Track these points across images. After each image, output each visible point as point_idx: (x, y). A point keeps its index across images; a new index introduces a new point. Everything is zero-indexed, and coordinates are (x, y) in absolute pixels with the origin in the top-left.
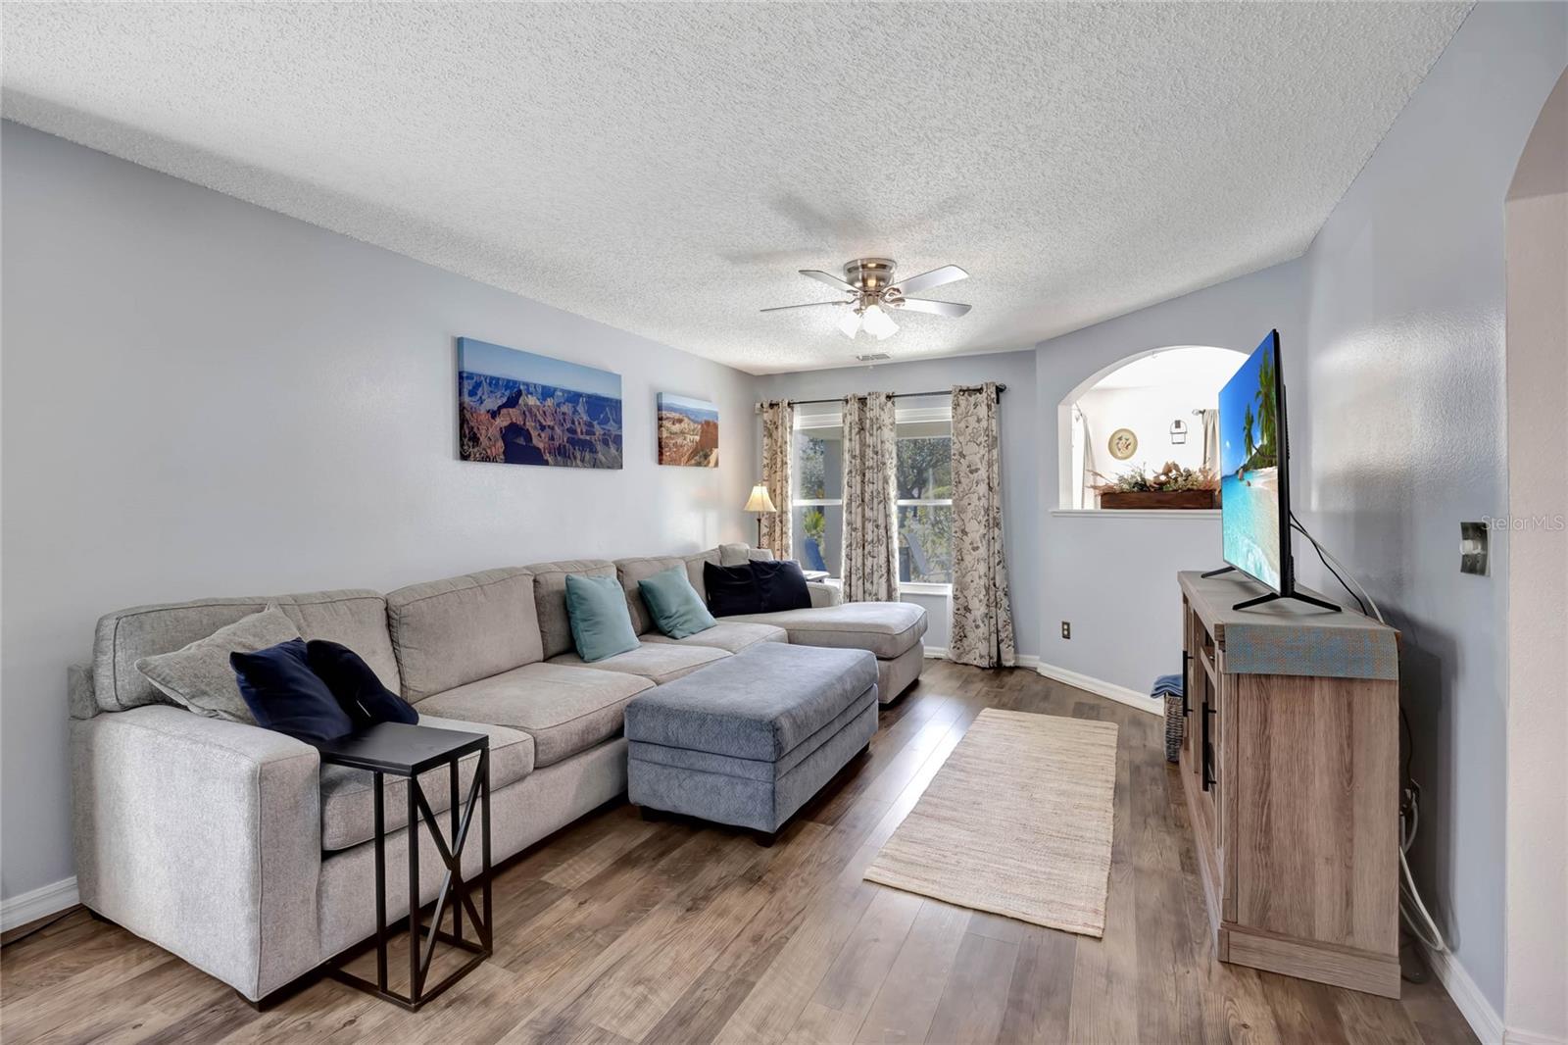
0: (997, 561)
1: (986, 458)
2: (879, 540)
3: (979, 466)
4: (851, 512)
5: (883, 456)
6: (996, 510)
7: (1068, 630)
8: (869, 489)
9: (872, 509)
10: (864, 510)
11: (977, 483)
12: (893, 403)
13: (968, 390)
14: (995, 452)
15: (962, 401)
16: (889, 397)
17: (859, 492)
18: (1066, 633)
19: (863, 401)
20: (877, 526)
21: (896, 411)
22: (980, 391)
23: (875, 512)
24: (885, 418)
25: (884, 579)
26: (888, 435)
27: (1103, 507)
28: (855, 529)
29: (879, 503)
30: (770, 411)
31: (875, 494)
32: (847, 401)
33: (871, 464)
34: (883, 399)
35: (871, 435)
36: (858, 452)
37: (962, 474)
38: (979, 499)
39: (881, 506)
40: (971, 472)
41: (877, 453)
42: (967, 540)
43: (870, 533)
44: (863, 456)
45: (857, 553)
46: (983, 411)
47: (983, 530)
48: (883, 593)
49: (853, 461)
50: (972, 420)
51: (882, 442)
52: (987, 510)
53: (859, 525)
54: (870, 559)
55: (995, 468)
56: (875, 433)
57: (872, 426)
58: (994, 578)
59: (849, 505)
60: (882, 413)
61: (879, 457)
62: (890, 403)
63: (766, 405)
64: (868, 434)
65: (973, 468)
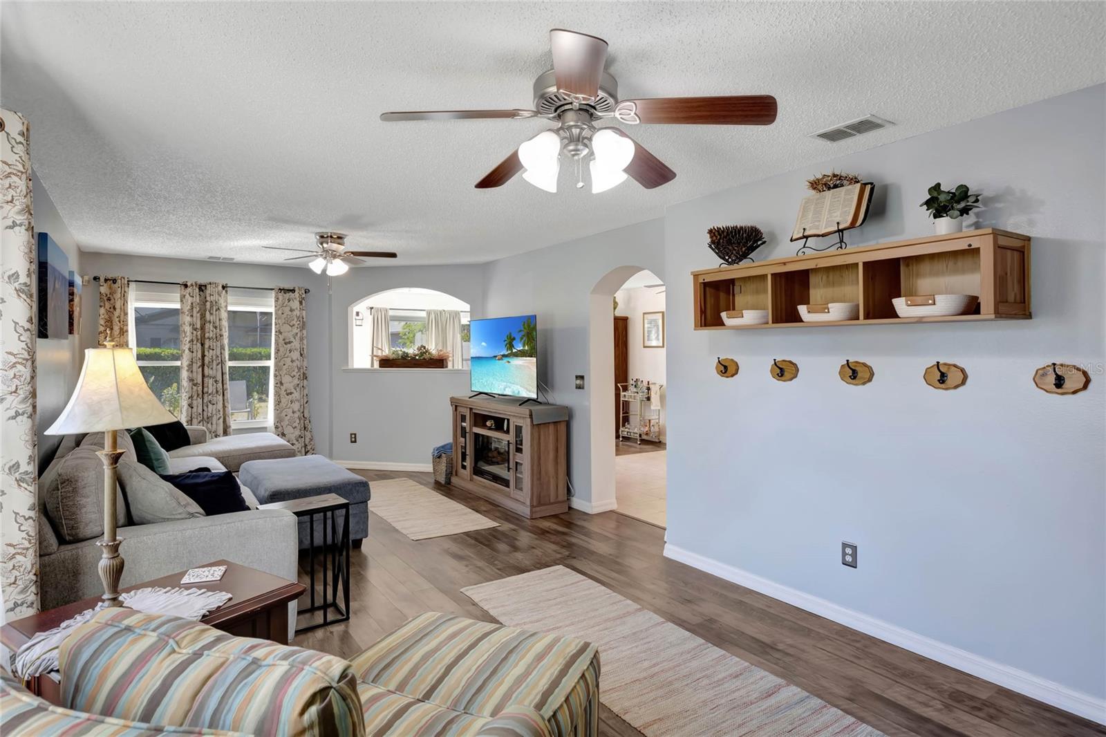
0: (305, 401)
1: (299, 335)
2: (217, 392)
3: (292, 339)
4: (192, 371)
5: (221, 330)
6: (305, 369)
7: (355, 438)
8: (209, 355)
9: (212, 369)
10: (203, 371)
11: (290, 351)
12: (226, 291)
13: (283, 289)
14: (304, 332)
15: (281, 295)
16: (224, 287)
17: (200, 355)
18: (353, 439)
19: (202, 288)
20: (216, 381)
21: (228, 297)
22: (293, 291)
23: (215, 371)
24: (222, 301)
25: (221, 420)
26: (224, 315)
27: (380, 367)
28: (195, 385)
29: (218, 365)
30: (105, 285)
31: (214, 357)
32: (186, 286)
33: (211, 336)
34: (220, 288)
35: (211, 314)
36: (199, 326)
37: (280, 345)
38: (292, 361)
39: (220, 365)
40: (286, 344)
41: (216, 327)
42: (283, 388)
43: (210, 386)
44: (203, 328)
45: (198, 402)
46: (296, 304)
47: (296, 381)
48: (221, 431)
49: (195, 332)
50: (287, 310)
51: (220, 320)
52: (299, 369)
53: (199, 380)
54: (210, 406)
55: (305, 342)
56: (214, 313)
57: (211, 307)
58: (303, 412)
59: (190, 366)
60: (220, 298)
61: (218, 330)
62: (224, 291)
63: (102, 280)
64: (208, 313)
65: (287, 341)
